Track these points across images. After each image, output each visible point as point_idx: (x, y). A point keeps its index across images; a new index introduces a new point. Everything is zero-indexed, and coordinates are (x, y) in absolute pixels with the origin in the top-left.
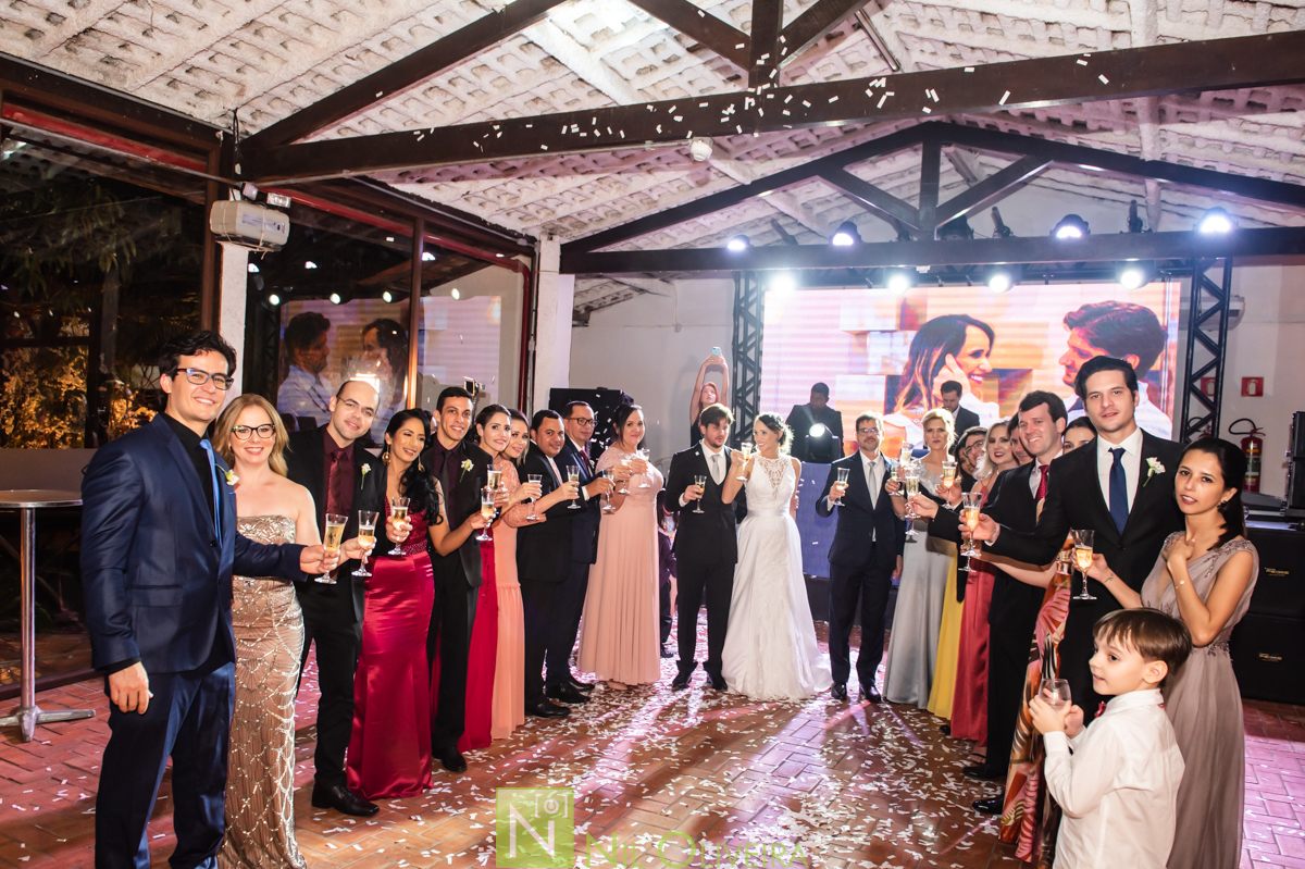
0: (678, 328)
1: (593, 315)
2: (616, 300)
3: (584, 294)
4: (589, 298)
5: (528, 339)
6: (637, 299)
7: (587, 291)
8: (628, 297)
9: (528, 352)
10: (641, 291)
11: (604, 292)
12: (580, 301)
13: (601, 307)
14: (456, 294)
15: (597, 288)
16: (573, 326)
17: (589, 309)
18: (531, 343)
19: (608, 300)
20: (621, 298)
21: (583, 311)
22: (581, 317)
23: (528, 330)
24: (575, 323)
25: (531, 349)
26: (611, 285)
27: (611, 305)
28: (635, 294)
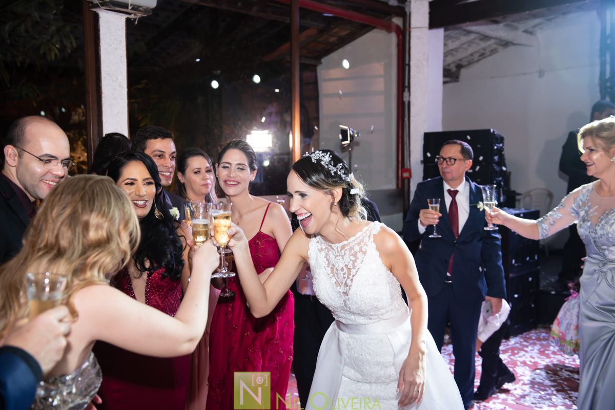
0: (541, 74)
1: (464, 72)
2: (483, 56)
3: (454, 53)
4: (459, 55)
5: (403, 91)
6: (503, 53)
7: (456, 50)
8: (494, 51)
9: (403, 103)
10: (506, 44)
11: (471, 50)
12: (450, 59)
13: (470, 63)
14: (346, 64)
15: (466, 46)
16: (444, 83)
17: (459, 67)
18: (406, 94)
19: (476, 57)
20: (487, 52)
21: (454, 69)
22: (451, 74)
23: (403, 83)
24: (447, 79)
25: (406, 99)
26: (477, 41)
27: (478, 61)
28: (500, 48)
